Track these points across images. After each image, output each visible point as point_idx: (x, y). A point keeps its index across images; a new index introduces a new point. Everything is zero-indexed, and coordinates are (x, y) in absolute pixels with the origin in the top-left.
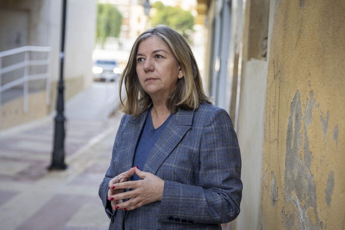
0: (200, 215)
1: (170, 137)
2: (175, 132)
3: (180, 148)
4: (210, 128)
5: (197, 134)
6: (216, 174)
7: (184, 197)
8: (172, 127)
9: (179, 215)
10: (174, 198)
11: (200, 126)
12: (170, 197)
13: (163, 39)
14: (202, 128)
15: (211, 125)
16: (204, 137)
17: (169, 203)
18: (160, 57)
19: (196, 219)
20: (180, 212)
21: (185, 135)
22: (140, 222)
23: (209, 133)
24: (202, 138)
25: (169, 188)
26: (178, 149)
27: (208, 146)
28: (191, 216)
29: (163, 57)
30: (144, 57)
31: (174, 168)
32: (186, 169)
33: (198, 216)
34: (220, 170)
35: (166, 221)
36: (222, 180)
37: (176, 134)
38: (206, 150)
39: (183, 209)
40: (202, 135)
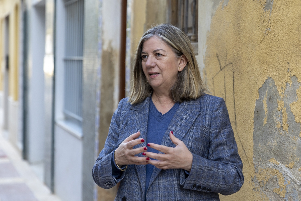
0: (218, 184)
1: (182, 121)
2: (186, 117)
3: (193, 129)
4: (218, 113)
5: (207, 118)
6: (224, 150)
7: (208, 167)
8: (182, 112)
9: (202, 183)
10: (201, 168)
11: (208, 111)
12: (198, 167)
13: (163, 40)
14: (210, 113)
15: (218, 110)
16: (213, 120)
17: (197, 171)
18: (160, 55)
19: (214, 187)
20: (203, 180)
21: (196, 119)
22: (161, 195)
23: (217, 117)
24: (211, 121)
25: (197, 159)
26: (192, 130)
27: (217, 127)
28: (211, 184)
29: (162, 55)
30: (147, 55)
31: (191, 146)
32: (200, 147)
33: (217, 185)
34: (227, 147)
35: (190, 188)
36: (229, 154)
37: (188, 118)
38: (215, 131)
39: (207, 177)
40: (212, 119)
